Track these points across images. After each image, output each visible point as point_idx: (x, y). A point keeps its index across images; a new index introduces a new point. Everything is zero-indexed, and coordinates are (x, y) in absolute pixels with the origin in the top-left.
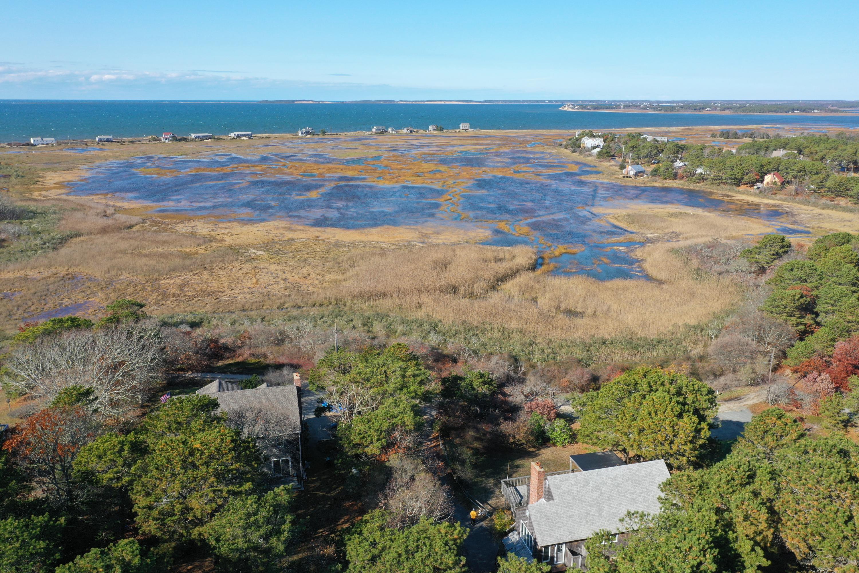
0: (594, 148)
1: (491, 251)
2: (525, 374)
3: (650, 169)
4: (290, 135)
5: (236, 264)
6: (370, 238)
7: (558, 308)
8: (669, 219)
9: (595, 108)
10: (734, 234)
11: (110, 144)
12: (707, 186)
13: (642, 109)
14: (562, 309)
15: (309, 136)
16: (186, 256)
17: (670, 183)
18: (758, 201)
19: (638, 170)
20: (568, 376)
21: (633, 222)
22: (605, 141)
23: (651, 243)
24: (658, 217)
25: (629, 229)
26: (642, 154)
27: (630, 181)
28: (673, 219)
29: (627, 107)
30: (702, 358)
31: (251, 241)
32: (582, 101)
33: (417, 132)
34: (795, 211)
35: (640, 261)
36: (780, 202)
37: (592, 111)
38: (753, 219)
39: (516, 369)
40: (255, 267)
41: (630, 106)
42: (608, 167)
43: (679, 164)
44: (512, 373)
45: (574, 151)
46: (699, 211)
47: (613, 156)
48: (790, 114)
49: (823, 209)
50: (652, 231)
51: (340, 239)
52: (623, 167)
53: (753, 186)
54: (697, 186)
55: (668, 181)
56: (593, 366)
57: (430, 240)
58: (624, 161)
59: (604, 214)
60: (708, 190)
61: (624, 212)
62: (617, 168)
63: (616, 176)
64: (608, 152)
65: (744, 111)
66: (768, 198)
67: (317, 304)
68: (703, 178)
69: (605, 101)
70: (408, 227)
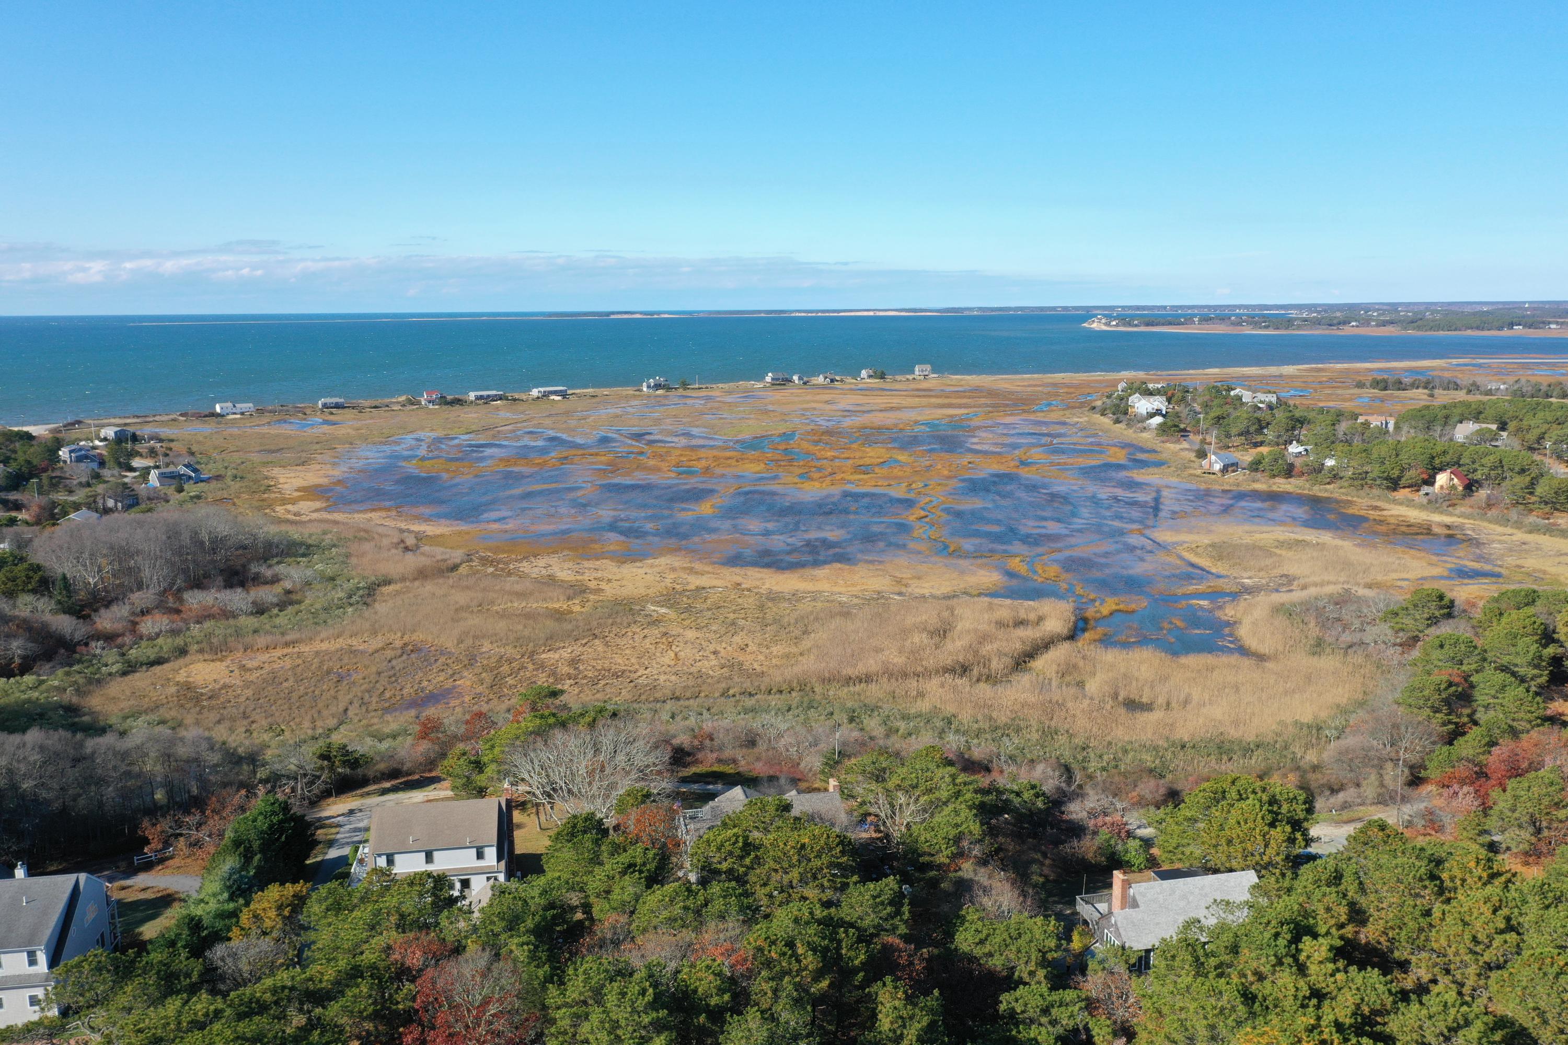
0: (1151, 415)
1: (1005, 609)
2: (1080, 787)
3: (1247, 457)
4: (630, 391)
5: (635, 628)
6: (819, 586)
7: (1115, 696)
8: (1278, 551)
9: (1148, 323)
10: (1380, 578)
11: (340, 411)
12: (1343, 490)
13: (1233, 324)
14: (1120, 698)
15: (660, 392)
16: (559, 616)
17: (1282, 485)
18: (1425, 517)
19: (1227, 462)
20: (1138, 789)
21: (1220, 558)
22: (1169, 400)
23: (1249, 594)
24: (1260, 548)
25: (1214, 570)
26: (1234, 431)
27: (1215, 480)
28: (1283, 552)
29: (1205, 319)
30: (1315, 768)
31: (643, 591)
32: (1123, 309)
33: (842, 381)
34: (1483, 538)
35: (1232, 624)
36: (1461, 520)
37: (1143, 329)
38: (1412, 552)
39: (1070, 779)
40: (666, 634)
41: (1211, 319)
42: (1175, 454)
43: (1294, 448)
44: (1063, 785)
45: (1117, 421)
46: (1326, 537)
47: (1185, 431)
48: (1506, 333)
49: (1530, 532)
50: (1251, 574)
51: (774, 588)
52: (1202, 454)
53: (1418, 491)
54: (1326, 490)
55: (1277, 480)
56: (1169, 777)
57: (910, 590)
58: (1203, 441)
59: (1174, 543)
60: (1344, 498)
61: (1206, 540)
62: (1192, 456)
63: (1191, 471)
64: (1175, 425)
65: (1419, 328)
66: (1441, 513)
67: (774, 690)
68: (1335, 476)
69: (1165, 307)
70: (871, 567)
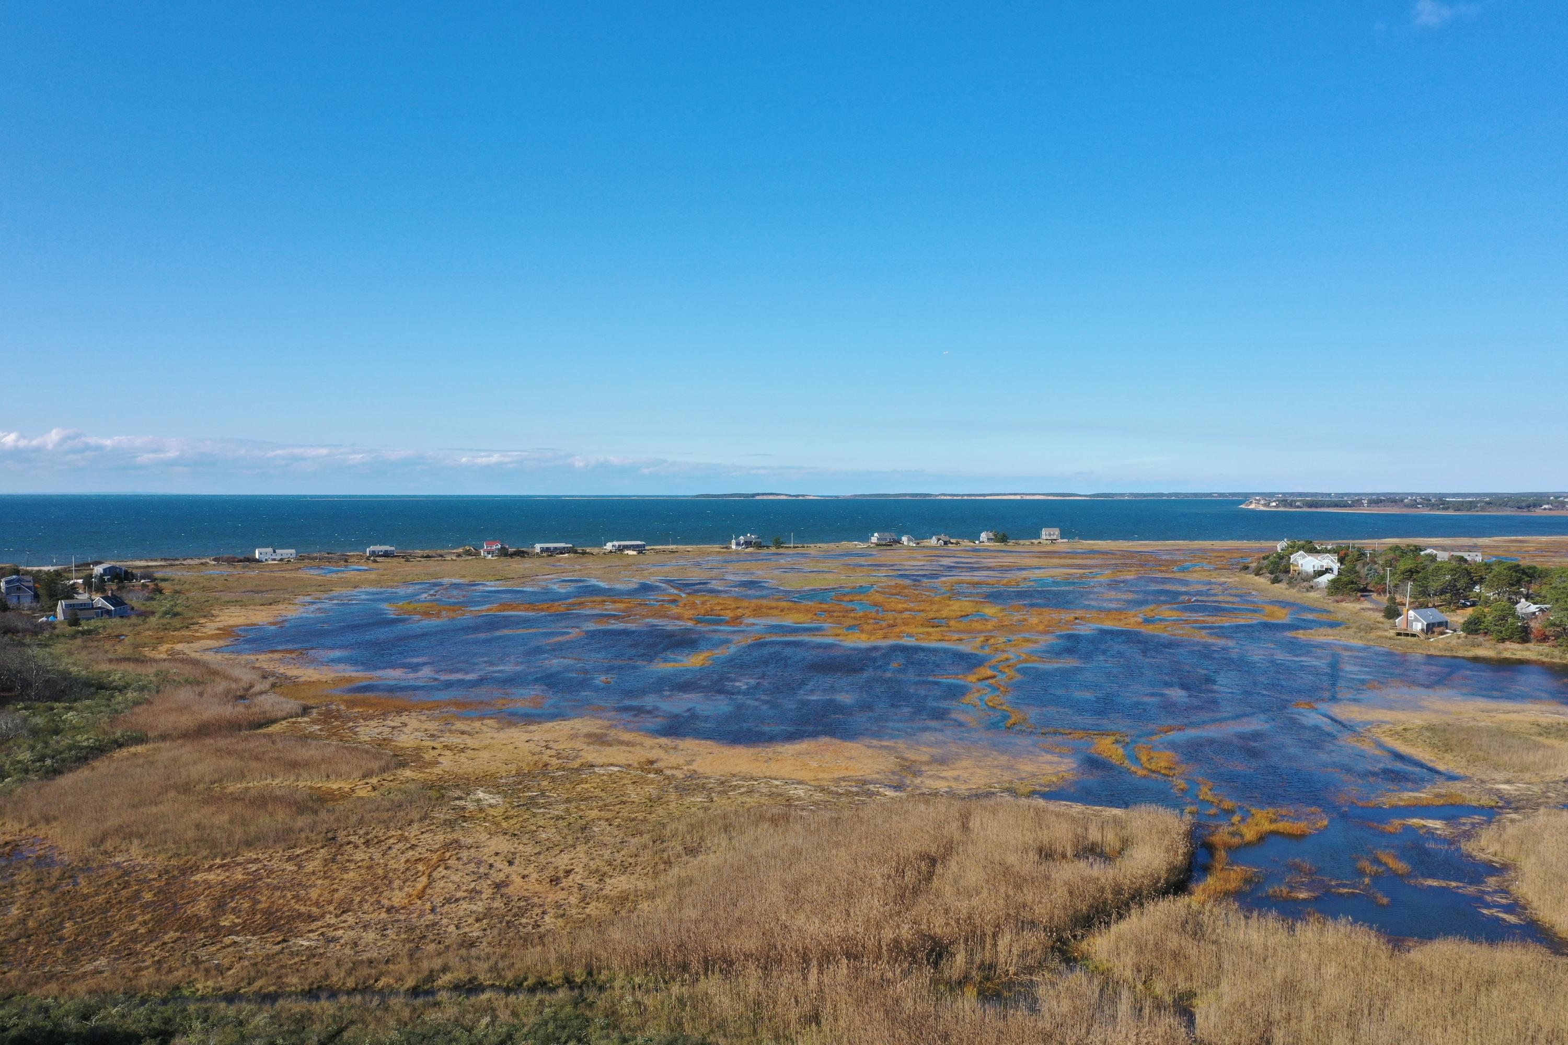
0: (1320, 573)
1: (1067, 821)
3: (1459, 617)
4: (716, 548)
5: (413, 830)
6: (774, 769)
8: (1543, 740)
9: (1311, 505)
11: (388, 560)
13: (1406, 506)
15: (750, 550)
17: (1514, 650)
19: (1432, 620)
21: (1448, 748)
22: (1341, 560)
23: (1516, 810)
24: (1514, 735)
25: (1441, 767)
26: (1434, 586)
27: (1416, 644)
28: (1554, 742)
29: (1375, 503)
32: (1284, 494)
33: (957, 543)
35: (1500, 871)
37: (1305, 509)
41: (1381, 501)
42: (1356, 614)
43: (1526, 607)
45: (1276, 581)
47: (1365, 590)
50: (1509, 775)
51: (701, 770)
52: (1392, 612)
55: (1508, 644)
58: (1394, 601)
59: (1366, 723)
61: (1417, 720)
62: (1379, 616)
63: (1380, 633)
64: (1352, 583)
67: (530, 981)
69: (1329, 495)
70: (875, 742)
